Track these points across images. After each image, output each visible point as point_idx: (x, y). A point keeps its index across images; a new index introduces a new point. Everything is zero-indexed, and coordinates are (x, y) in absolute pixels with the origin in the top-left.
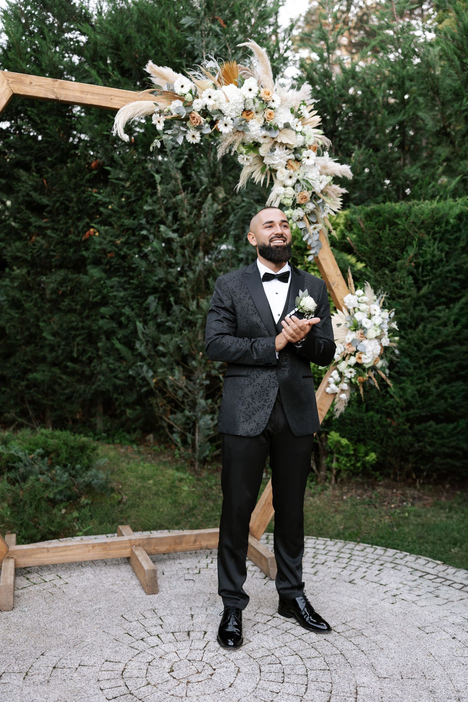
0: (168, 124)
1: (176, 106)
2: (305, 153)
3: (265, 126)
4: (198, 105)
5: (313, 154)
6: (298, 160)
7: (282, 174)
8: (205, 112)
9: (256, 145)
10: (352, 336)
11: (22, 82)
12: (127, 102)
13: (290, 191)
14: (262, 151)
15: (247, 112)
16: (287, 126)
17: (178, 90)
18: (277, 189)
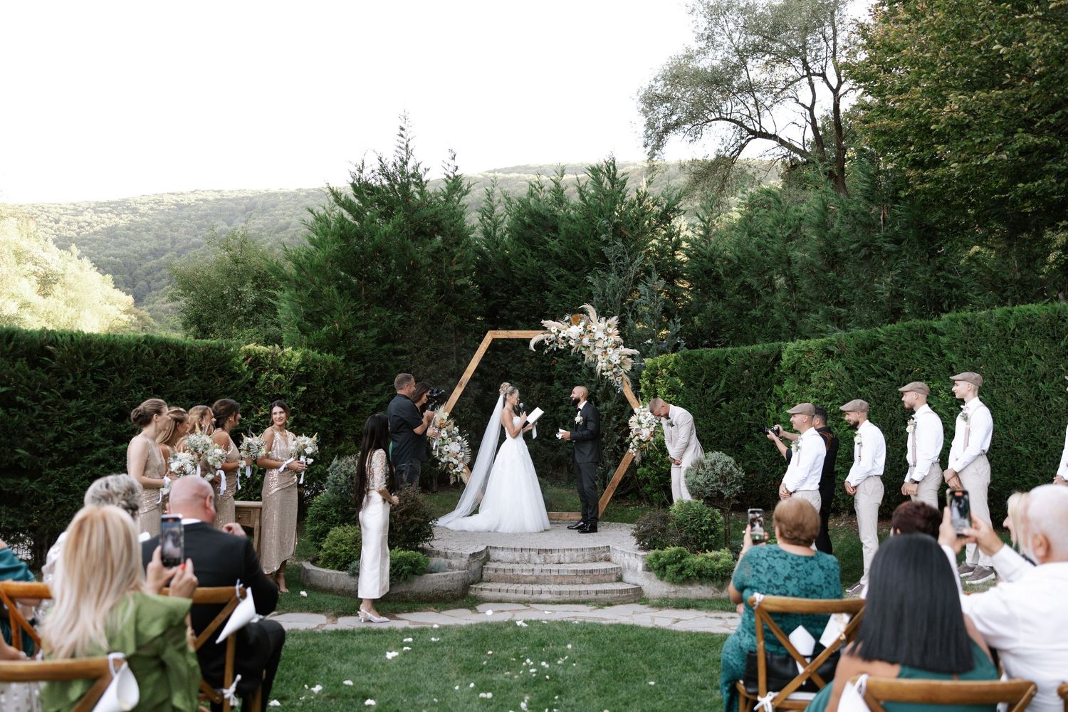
0: (550, 343)
1: (552, 336)
2: (608, 350)
3: (590, 341)
4: (561, 335)
5: (611, 349)
6: (606, 352)
7: (600, 357)
8: (564, 338)
9: (589, 347)
10: (638, 426)
11: (495, 334)
12: (535, 335)
13: (604, 365)
14: (591, 349)
15: (581, 335)
16: (600, 338)
17: (553, 331)
18: (599, 364)
